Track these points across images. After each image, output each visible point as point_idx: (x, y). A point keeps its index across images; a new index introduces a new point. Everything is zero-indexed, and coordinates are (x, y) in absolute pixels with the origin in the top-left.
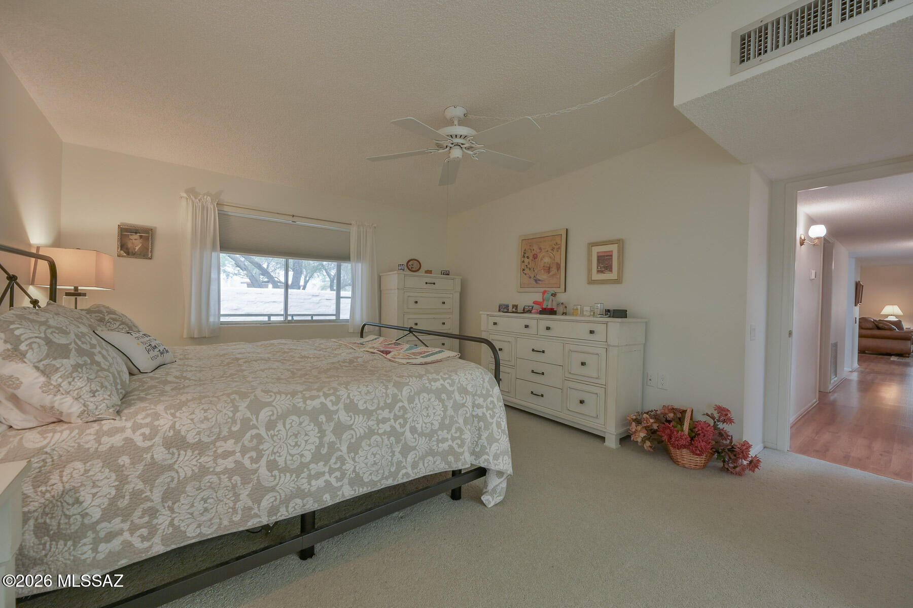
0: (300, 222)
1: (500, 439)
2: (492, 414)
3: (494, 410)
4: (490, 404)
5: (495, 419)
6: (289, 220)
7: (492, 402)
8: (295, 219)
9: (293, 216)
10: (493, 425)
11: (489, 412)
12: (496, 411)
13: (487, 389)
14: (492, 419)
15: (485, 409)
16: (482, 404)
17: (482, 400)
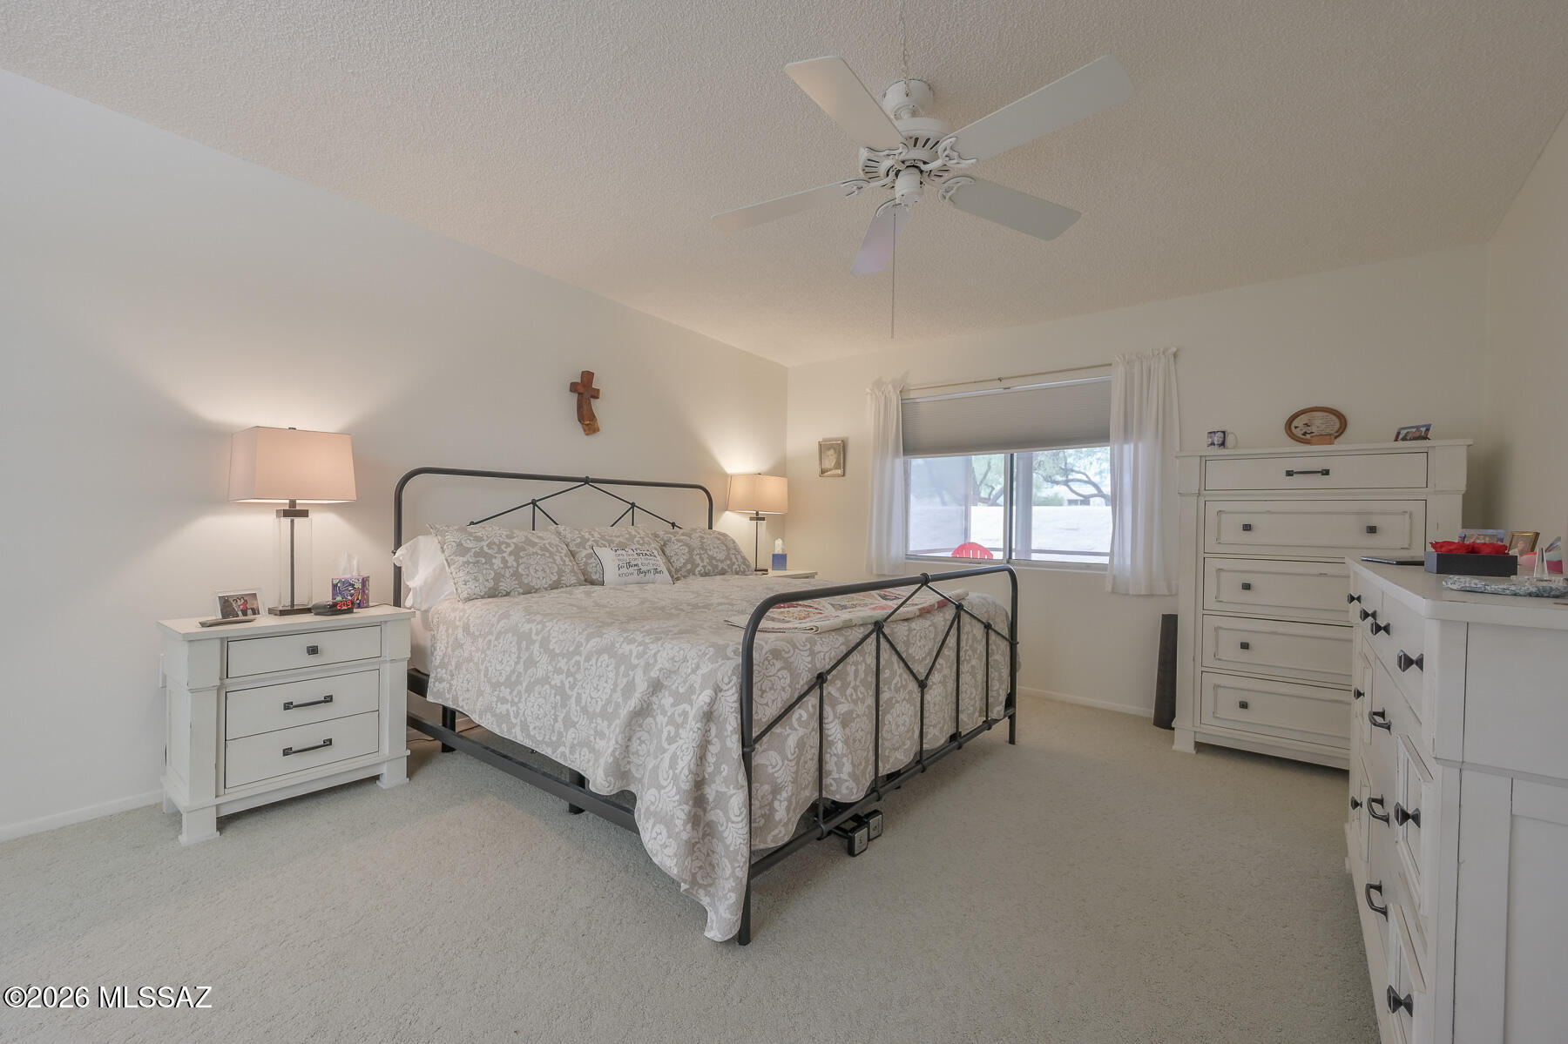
0: (1020, 386)
1: (665, 788)
2: (672, 734)
3: (680, 731)
4: (679, 715)
5: (674, 747)
6: (996, 389)
7: (685, 714)
8: (1006, 383)
9: (1000, 379)
10: (665, 755)
11: (670, 728)
12: (683, 733)
13: (691, 687)
14: (669, 744)
15: (666, 718)
16: (666, 708)
17: (671, 700)
